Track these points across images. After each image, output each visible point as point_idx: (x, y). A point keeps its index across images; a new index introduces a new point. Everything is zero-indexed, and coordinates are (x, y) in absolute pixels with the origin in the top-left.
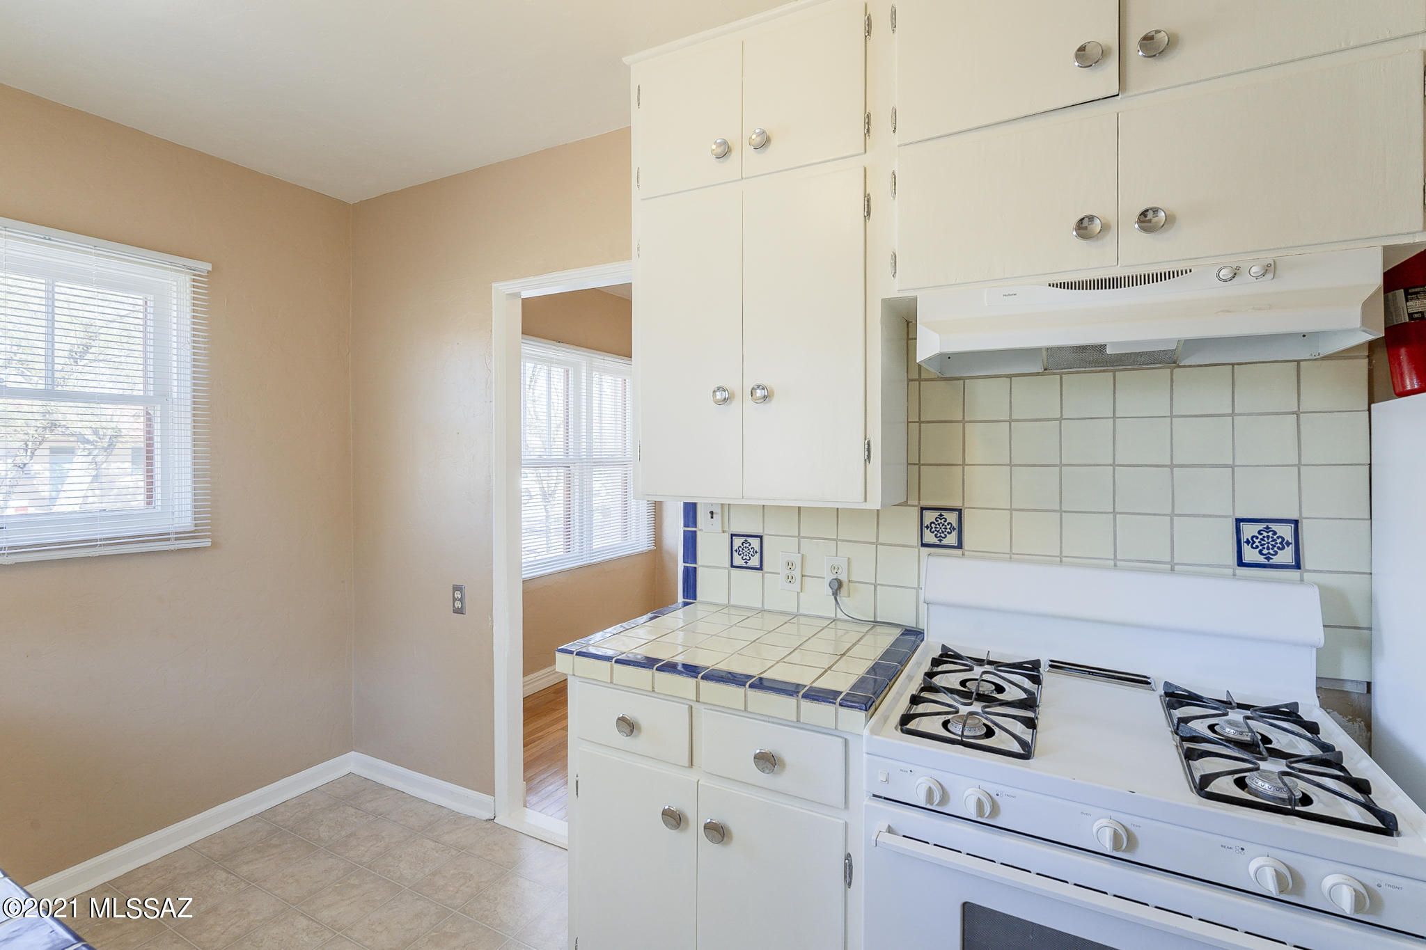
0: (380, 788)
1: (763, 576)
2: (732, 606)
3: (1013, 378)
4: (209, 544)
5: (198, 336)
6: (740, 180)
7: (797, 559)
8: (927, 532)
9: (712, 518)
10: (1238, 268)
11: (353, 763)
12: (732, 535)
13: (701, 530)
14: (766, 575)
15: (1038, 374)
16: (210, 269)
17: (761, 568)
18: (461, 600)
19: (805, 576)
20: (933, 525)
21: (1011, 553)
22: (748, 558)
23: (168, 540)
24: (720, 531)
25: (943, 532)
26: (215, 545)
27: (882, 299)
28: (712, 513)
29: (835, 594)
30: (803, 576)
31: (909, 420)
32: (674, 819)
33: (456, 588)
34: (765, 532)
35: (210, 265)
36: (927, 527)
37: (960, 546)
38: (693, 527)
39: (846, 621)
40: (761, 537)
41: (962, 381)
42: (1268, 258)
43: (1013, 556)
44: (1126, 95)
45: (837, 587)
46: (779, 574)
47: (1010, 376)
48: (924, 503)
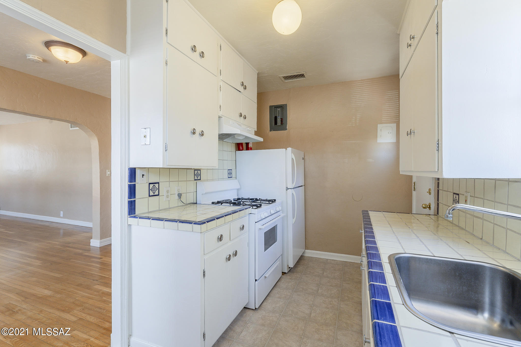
1: (159, 198)
6: (196, 63)
7: (169, 189)
9: (143, 177)
12: (150, 184)
13: (138, 183)
17: (158, 195)
20: (196, 174)
22: (155, 192)
24: (145, 182)
25: (198, 176)
27: (218, 116)
28: (143, 175)
29: (180, 198)
30: (171, 195)
37: (200, 179)
38: (134, 182)
40: (159, 183)
46: (164, 195)
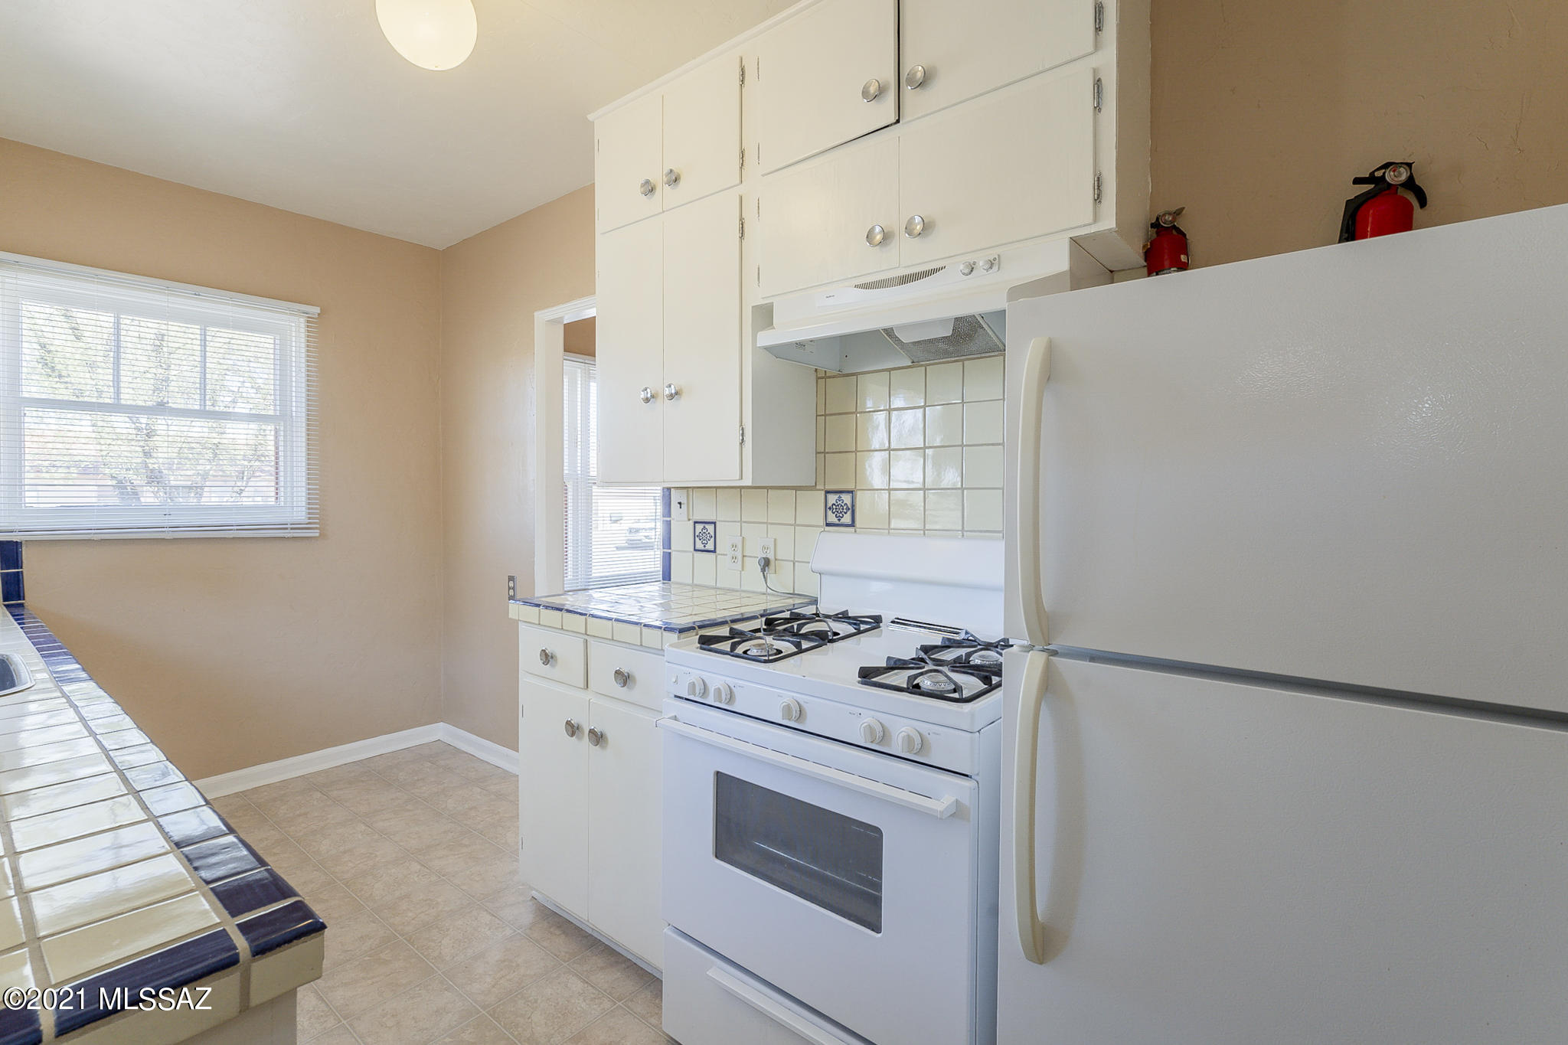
0: (457, 751)
1: (716, 557)
2: (696, 585)
3: (892, 372)
4: (317, 535)
5: (311, 367)
6: (661, 213)
7: (738, 541)
8: (829, 512)
9: (681, 508)
10: (974, 263)
11: (440, 732)
12: (695, 523)
13: (673, 519)
14: (719, 557)
15: (909, 367)
16: (319, 312)
17: (714, 551)
18: (513, 588)
19: (746, 556)
20: (834, 507)
21: (889, 529)
22: (706, 542)
23: (287, 529)
24: (686, 519)
25: (841, 512)
26: (323, 536)
27: (753, 307)
28: (680, 503)
29: (763, 570)
30: (744, 556)
31: (818, 414)
32: (573, 729)
33: (511, 578)
34: (718, 519)
35: (319, 308)
36: (830, 508)
37: (853, 525)
38: (668, 517)
39: (773, 595)
40: (715, 523)
41: (855, 377)
42: (992, 254)
43: (891, 531)
44: (904, 121)
45: (766, 563)
46: (726, 555)
47: (889, 370)
48: (829, 487)
